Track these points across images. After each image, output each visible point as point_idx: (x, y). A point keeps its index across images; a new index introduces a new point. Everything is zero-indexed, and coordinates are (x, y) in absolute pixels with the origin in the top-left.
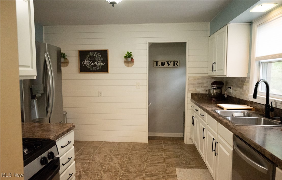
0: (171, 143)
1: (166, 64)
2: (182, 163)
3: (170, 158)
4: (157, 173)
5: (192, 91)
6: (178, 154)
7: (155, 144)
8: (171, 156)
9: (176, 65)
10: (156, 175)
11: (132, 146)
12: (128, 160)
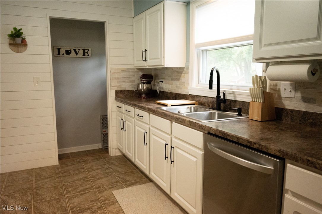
0: (91, 158)
1: (73, 53)
2: (117, 182)
3: (99, 179)
4: (88, 205)
5: (116, 87)
6: (107, 171)
7: (69, 164)
8: (99, 176)
9: (86, 55)
10: (89, 208)
11: (34, 174)
12: (36, 196)
